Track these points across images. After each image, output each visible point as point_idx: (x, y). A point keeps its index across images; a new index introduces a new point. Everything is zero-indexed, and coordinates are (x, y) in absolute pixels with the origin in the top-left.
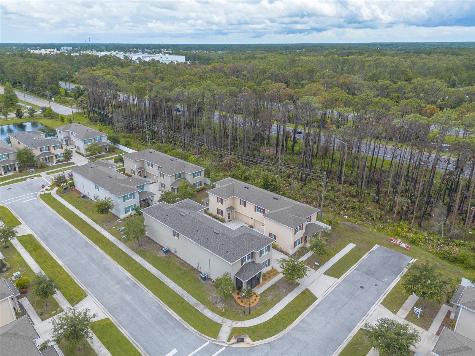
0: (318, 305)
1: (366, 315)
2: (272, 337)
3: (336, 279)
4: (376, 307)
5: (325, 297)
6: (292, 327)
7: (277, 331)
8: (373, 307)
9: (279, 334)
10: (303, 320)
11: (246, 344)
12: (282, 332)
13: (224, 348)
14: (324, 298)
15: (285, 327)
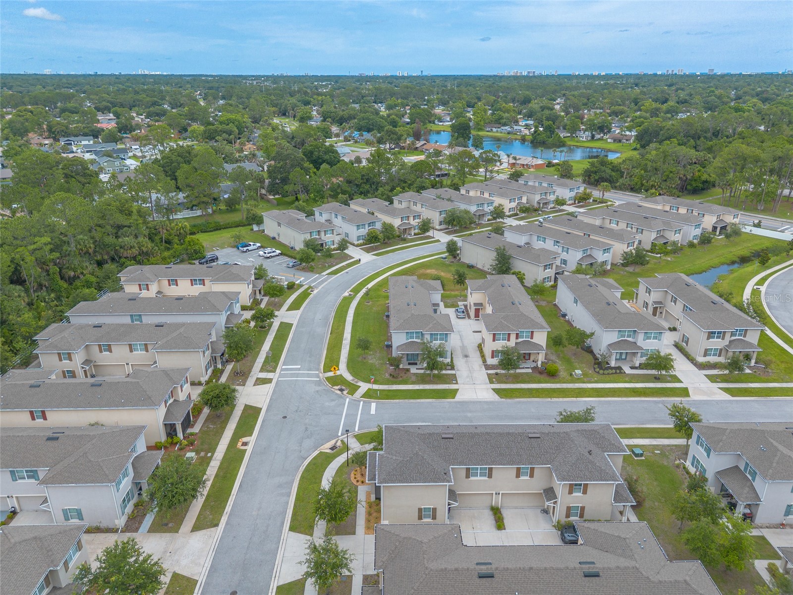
0: (283, 523)
1: (215, 549)
2: (307, 464)
3: (281, 583)
4: (205, 568)
5: (281, 541)
6: (295, 482)
7: (307, 470)
8: (208, 569)
9: (303, 470)
10: (289, 496)
11: (326, 447)
12: (301, 473)
13: (340, 434)
14: (282, 538)
15: (302, 477)
